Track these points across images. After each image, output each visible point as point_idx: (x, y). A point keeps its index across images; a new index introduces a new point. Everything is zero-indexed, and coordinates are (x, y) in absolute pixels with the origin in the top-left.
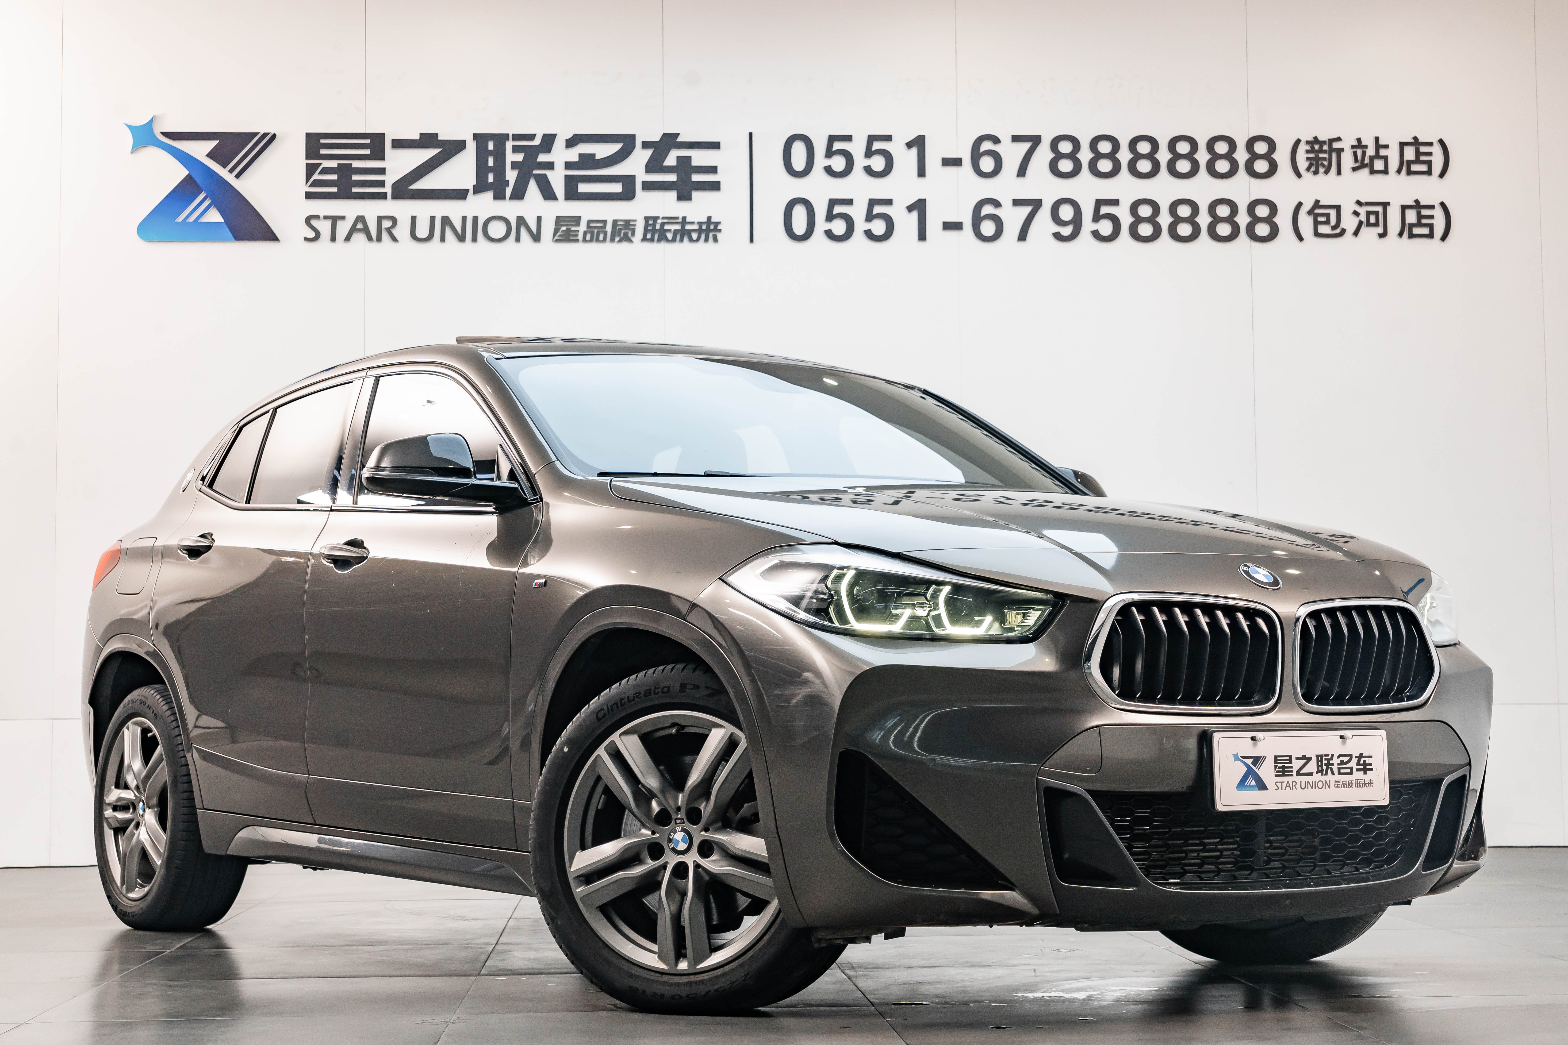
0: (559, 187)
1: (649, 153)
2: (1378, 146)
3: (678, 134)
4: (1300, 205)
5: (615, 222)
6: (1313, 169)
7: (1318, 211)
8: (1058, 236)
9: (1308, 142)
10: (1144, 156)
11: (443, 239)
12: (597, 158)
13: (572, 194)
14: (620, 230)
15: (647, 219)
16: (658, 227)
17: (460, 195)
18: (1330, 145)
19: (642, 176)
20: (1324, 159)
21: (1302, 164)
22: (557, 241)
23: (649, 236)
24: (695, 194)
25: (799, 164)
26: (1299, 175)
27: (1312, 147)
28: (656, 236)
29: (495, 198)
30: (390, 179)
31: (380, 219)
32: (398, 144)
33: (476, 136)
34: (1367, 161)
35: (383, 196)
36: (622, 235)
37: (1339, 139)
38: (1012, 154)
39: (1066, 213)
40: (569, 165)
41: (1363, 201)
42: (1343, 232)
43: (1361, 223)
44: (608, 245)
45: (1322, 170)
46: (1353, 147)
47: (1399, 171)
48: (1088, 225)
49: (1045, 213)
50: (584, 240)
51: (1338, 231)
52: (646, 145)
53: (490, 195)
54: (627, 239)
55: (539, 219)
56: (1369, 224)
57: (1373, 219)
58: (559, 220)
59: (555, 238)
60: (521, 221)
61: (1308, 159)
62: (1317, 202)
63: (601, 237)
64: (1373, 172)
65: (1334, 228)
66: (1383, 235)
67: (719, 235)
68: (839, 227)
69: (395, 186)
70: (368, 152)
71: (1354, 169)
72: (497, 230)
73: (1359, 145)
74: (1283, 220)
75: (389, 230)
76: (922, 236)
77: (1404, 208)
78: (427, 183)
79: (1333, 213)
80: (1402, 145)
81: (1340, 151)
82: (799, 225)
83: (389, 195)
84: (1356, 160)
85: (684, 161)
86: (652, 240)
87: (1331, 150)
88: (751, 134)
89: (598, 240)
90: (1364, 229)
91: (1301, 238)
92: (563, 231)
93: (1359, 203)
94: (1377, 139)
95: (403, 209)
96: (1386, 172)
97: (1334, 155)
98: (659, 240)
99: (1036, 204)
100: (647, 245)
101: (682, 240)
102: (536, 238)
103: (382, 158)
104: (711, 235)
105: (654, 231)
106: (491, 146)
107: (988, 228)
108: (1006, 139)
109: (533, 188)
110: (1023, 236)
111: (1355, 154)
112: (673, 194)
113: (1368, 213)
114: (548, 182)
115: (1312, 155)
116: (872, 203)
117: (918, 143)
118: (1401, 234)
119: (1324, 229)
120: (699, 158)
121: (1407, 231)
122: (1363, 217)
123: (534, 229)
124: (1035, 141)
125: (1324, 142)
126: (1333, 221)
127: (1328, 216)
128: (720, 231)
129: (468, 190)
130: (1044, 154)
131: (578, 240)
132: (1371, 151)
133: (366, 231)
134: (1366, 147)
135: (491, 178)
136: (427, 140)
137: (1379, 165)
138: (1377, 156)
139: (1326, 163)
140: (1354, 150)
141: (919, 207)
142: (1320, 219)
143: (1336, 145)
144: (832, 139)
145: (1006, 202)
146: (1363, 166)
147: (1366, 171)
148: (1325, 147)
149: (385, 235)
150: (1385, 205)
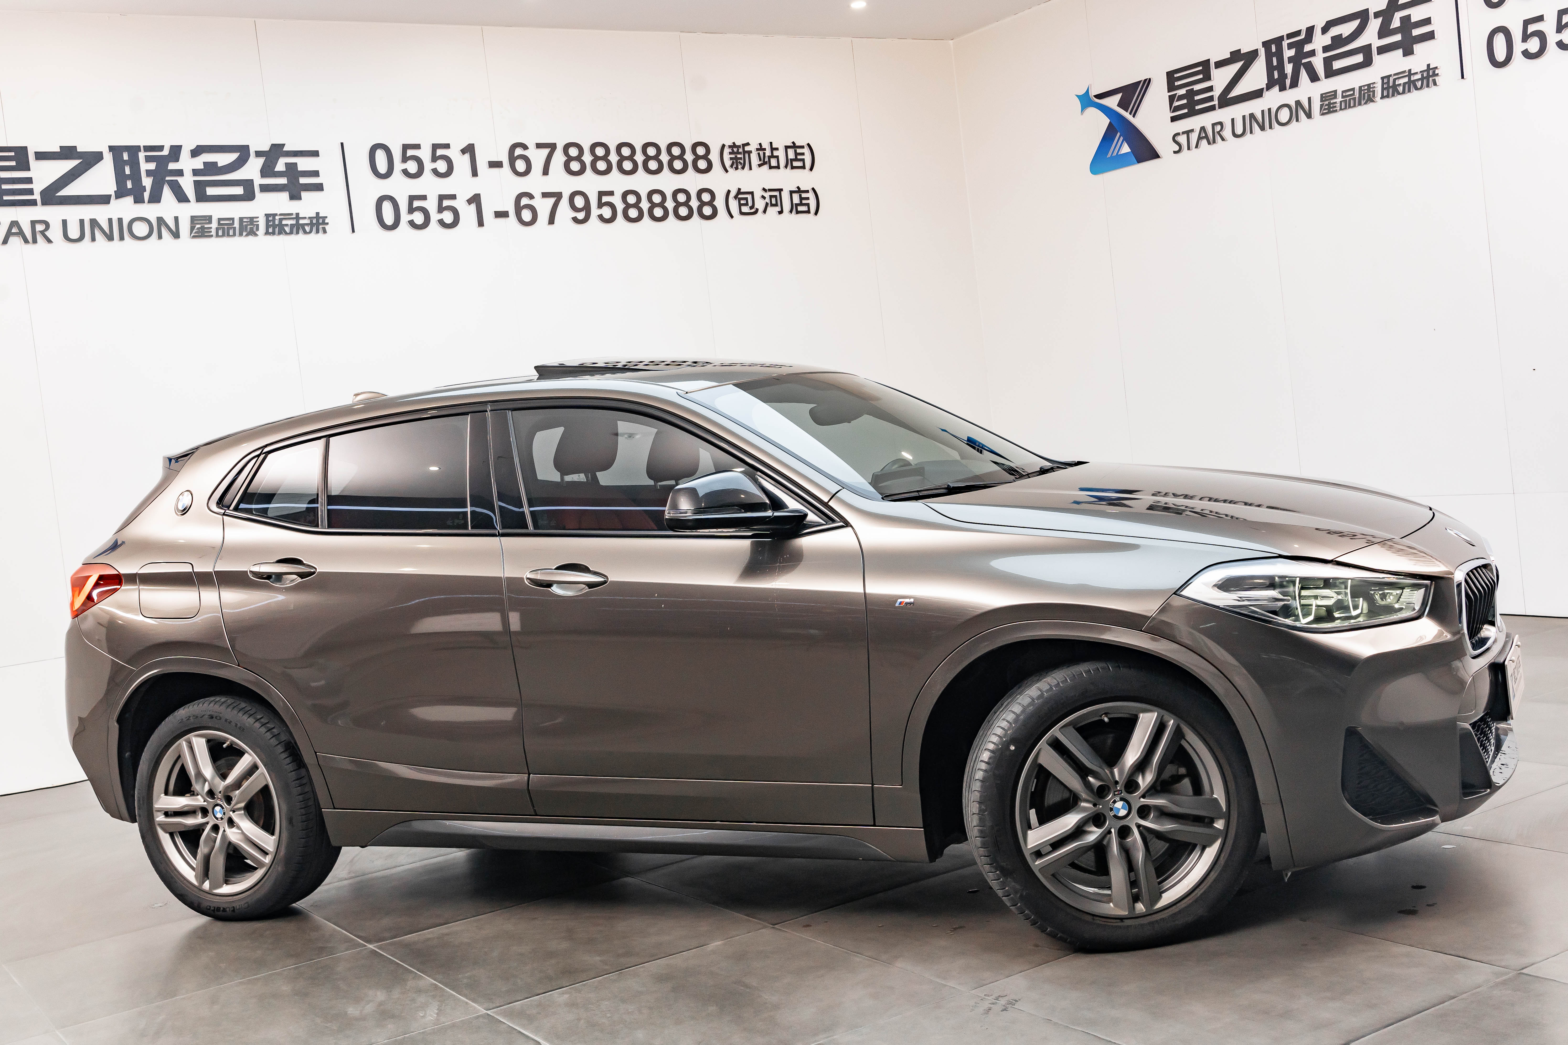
0: (190, 191)
1: (261, 161)
2: (773, 149)
3: (284, 145)
4: (729, 192)
5: (241, 219)
6: (735, 166)
7: (740, 196)
8: (575, 220)
9: (730, 146)
10: (626, 158)
11: (93, 239)
12: (219, 165)
13: (202, 197)
14: (246, 226)
15: (267, 216)
16: (277, 222)
17: (104, 200)
18: (744, 149)
19: (258, 181)
20: (740, 158)
21: (728, 163)
22: (194, 237)
23: (270, 230)
24: (304, 194)
25: (382, 168)
26: (727, 171)
27: (733, 150)
28: (277, 230)
29: (136, 202)
30: (38, 187)
31: (33, 223)
32: (41, 156)
33: (111, 148)
34: (767, 159)
35: (33, 203)
36: (248, 230)
37: (748, 144)
38: (538, 157)
39: (579, 202)
40: (196, 172)
41: (767, 189)
42: (757, 211)
43: (767, 204)
44: (237, 240)
45: (740, 167)
46: (757, 149)
47: (786, 167)
48: (595, 211)
49: (564, 202)
50: (217, 235)
51: (753, 211)
52: (258, 154)
53: (130, 200)
54: (253, 233)
55: (176, 219)
56: (772, 205)
57: (774, 202)
58: (194, 219)
59: (192, 235)
60: (160, 220)
61: (731, 159)
62: (739, 189)
63: (231, 233)
64: (771, 167)
65: (751, 208)
66: (781, 212)
67: (327, 227)
68: (419, 218)
69: (43, 193)
70: (13, 163)
71: (760, 165)
72: (141, 229)
73: (761, 148)
74: (719, 203)
75: (42, 233)
76: (481, 223)
77: (791, 192)
78: (71, 190)
79: (749, 197)
80: (787, 147)
81: (750, 152)
82: (389, 217)
83: (39, 202)
84: (760, 160)
85: (291, 167)
86: (273, 233)
87: (745, 152)
88: (342, 144)
89: (228, 235)
90: (769, 209)
91: (732, 217)
92: (198, 228)
93: (764, 190)
94: (771, 143)
95: (54, 214)
96: (778, 167)
97: (747, 155)
98: (280, 233)
99: (558, 196)
100: (268, 237)
101: (297, 233)
102: (176, 235)
103: (28, 169)
104: (321, 227)
105: (274, 226)
106: (126, 157)
107: (527, 215)
108: (531, 146)
109: (167, 193)
110: (551, 221)
111: (759, 154)
112: (285, 195)
113: (771, 197)
114: (180, 187)
115: (733, 156)
116: (442, 198)
117: (469, 150)
118: (791, 212)
119: (745, 209)
120: (304, 164)
121: (794, 209)
122: (768, 200)
123: (173, 227)
124: (553, 147)
125: (739, 146)
126: (750, 204)
127: (746, 199)
128: (328, 224)
129: (110, 196)
130: (559, 158)
131: (212, 236)
132: (768, 153)
133: (21, 233)
134: (765, 149)
135: (129, 185)
136: (67, 152)
137: (774, 162)
138: (772, 156)
139: (742, 161)
140: (758, 152)
141: (476, 200)
142: (742, 202)
143: (747, 148)
144: (405, 147)
145: (537, 195)
146: (764, 163)
147: (766, 167)
148: (741, 150)
149: (39, 238)
150: (780, 190)
